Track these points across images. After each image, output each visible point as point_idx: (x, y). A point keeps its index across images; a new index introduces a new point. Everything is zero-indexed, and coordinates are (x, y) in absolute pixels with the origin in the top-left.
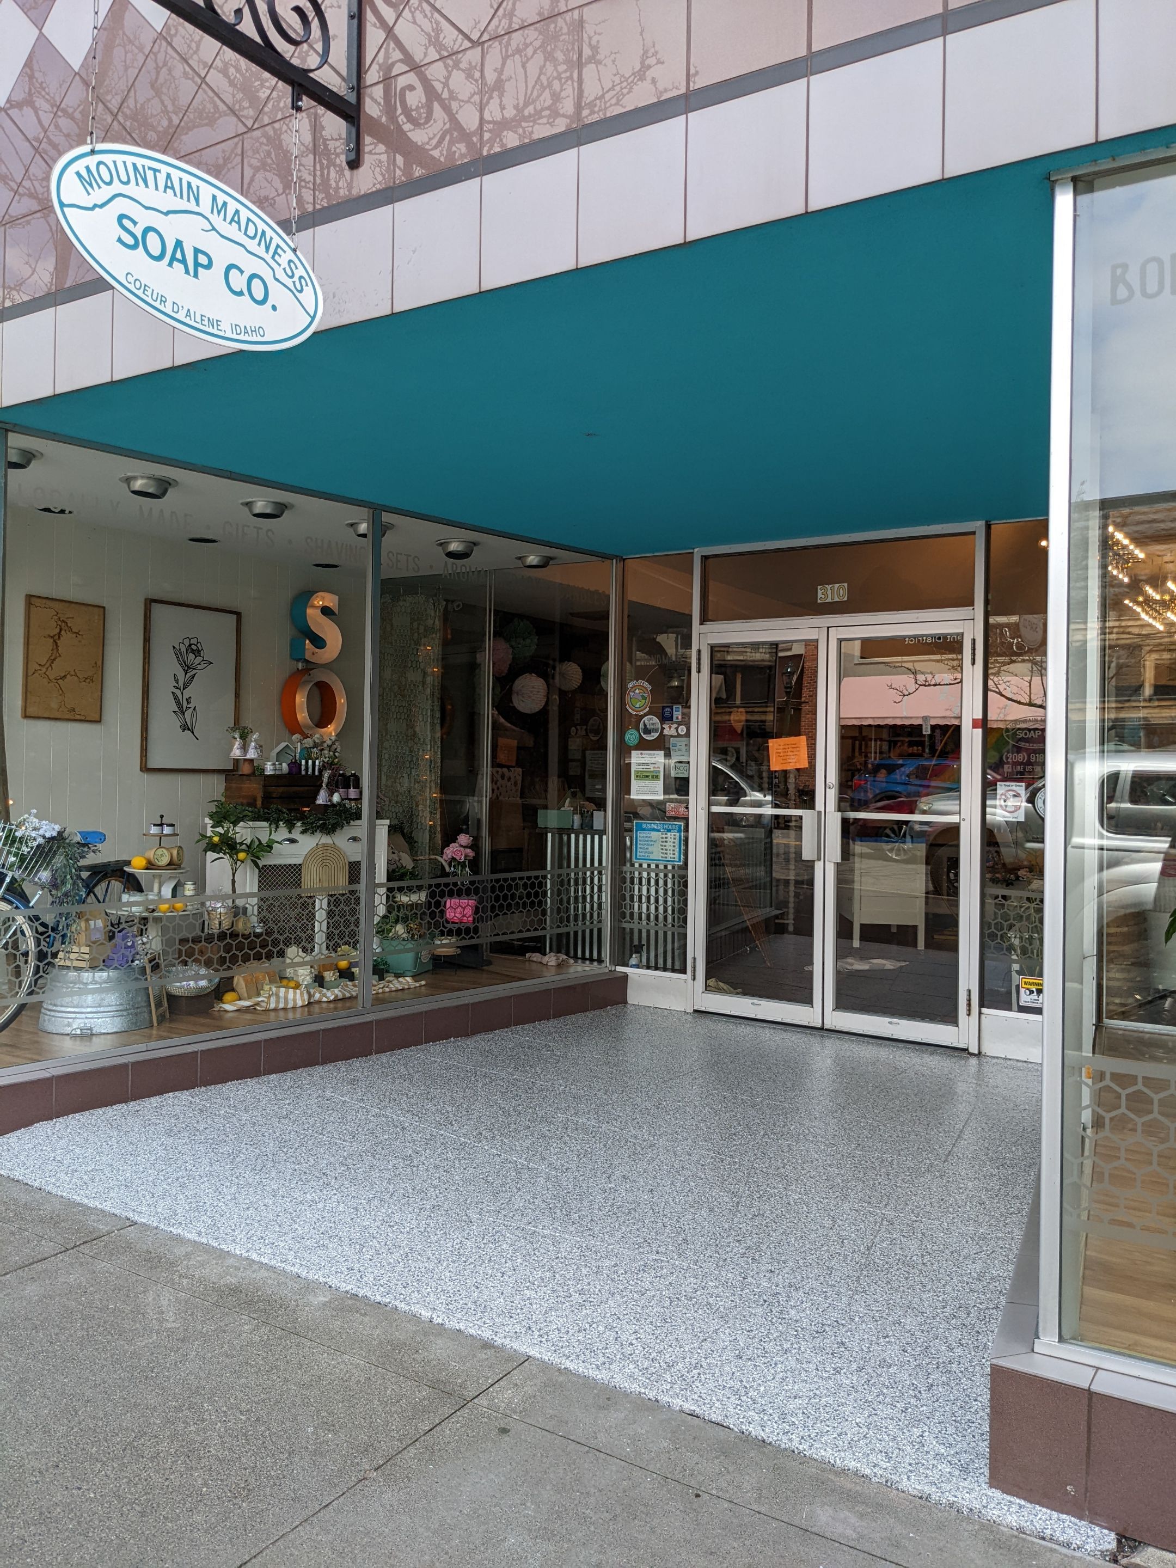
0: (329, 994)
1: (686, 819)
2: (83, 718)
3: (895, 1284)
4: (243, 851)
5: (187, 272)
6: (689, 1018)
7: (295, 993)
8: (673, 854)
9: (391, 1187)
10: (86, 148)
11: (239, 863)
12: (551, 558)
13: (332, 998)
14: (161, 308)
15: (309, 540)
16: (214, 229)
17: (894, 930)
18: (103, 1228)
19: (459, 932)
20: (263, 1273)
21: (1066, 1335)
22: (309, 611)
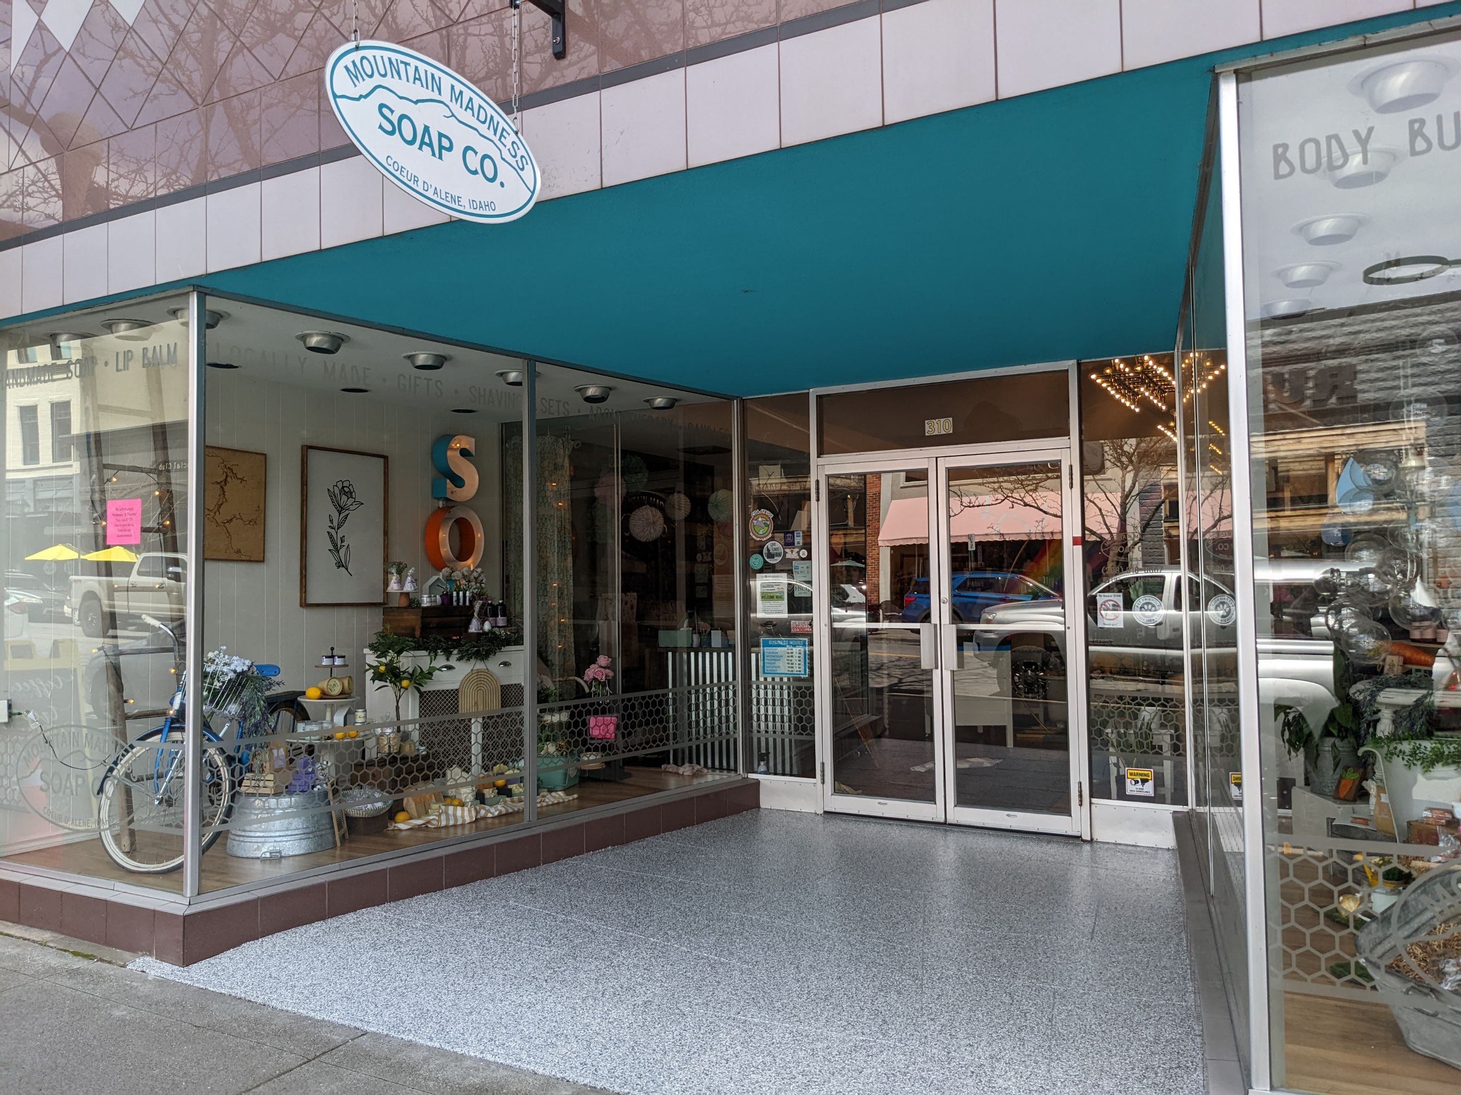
0: (492, 810)
1: (811, 636)
2: (248, 558)
3: (1083, 1051)
4: (406, 678)
5: (434, 155)
6: (820, 818)
7: (463, 811)
8: (799, 669)
9: (600, 986)
10: (352, 45)
11: (402, 690)
12: (676, 400)
13: (496, 813)
14: (414, 187)
15: (473, 390)
16: (453, 115)
17: (981, 731)
18: (337, 1038)
19: (604, 748)
20: (502, 1073)
21: (1275, 1084)
22: (449, 453)
